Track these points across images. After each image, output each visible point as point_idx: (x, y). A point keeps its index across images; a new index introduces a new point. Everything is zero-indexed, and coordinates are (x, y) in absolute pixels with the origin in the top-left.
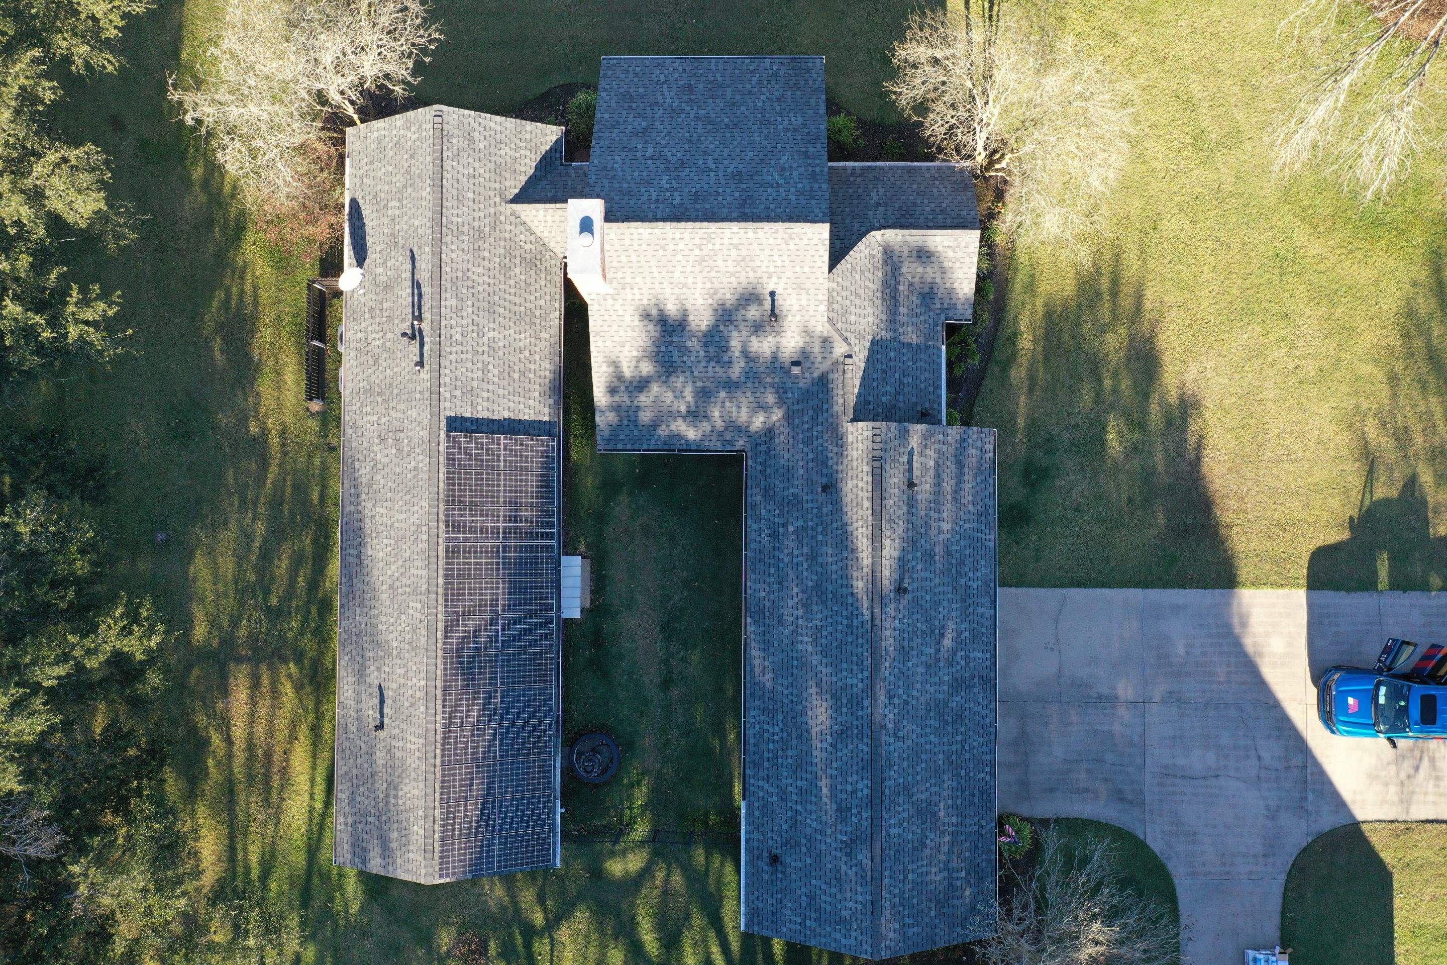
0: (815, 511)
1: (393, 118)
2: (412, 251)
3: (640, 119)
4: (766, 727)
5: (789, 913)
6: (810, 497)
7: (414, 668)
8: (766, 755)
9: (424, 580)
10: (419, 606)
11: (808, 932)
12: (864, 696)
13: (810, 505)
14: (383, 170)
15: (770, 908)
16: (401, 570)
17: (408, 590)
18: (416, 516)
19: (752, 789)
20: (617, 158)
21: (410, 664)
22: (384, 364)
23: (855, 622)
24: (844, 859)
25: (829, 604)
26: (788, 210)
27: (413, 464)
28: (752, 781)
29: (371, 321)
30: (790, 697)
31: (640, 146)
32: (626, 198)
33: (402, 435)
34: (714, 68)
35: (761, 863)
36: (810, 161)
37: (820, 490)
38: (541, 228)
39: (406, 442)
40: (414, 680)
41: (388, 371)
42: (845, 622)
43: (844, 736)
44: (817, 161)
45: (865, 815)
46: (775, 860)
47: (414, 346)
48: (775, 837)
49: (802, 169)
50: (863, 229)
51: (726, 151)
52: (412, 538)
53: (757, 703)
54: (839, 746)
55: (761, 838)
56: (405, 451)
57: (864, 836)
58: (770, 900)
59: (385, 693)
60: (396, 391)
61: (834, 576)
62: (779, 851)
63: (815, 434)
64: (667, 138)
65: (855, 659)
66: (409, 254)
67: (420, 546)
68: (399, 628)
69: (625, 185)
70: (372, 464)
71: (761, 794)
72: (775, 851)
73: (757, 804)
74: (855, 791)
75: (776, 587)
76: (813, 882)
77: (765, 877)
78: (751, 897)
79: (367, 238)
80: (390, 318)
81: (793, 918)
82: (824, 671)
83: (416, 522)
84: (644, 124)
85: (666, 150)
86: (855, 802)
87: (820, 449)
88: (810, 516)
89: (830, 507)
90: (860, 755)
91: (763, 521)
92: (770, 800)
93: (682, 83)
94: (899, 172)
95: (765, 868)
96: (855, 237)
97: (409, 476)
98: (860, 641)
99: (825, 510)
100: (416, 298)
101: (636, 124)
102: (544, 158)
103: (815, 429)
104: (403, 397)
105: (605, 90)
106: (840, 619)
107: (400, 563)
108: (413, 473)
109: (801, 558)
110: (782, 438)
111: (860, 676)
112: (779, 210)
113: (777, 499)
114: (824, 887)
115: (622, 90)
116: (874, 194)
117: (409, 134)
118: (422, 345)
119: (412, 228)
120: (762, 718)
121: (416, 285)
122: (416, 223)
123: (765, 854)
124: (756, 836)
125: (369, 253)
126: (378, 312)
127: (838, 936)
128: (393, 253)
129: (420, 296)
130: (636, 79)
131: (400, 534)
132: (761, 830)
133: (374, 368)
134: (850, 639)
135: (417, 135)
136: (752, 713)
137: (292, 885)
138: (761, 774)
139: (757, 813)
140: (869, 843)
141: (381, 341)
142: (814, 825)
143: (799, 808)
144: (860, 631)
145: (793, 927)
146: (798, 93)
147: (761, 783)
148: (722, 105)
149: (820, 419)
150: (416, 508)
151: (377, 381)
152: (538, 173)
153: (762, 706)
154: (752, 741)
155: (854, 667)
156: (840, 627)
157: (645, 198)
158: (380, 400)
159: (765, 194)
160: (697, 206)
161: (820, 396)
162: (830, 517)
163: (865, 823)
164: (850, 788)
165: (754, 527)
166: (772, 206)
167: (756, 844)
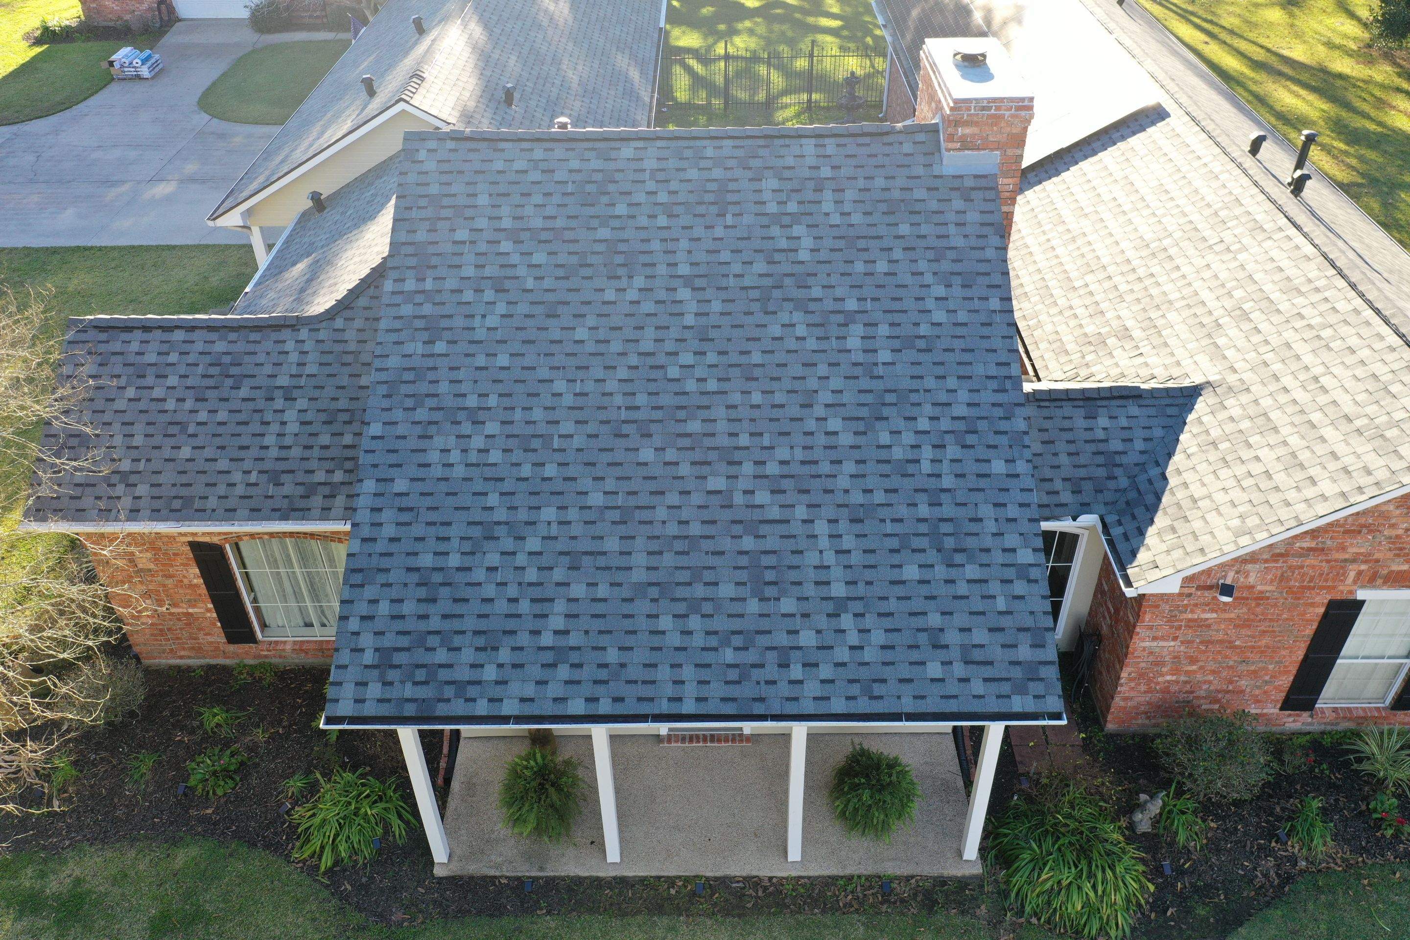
36: (427, 309)
44: (407, 310)
49: (451, 283)
50: (339, 323)
51: (647, 345)
64: (812, 383)
69: (904, 229)
84: (885, 438)
85: (811, 344)
93: (788, 605)
94: (212, 502)
101: (908, 438)
102: (1152, 509)
105: (1023, 571)
115: (972, 571)
152: (1154, 472)
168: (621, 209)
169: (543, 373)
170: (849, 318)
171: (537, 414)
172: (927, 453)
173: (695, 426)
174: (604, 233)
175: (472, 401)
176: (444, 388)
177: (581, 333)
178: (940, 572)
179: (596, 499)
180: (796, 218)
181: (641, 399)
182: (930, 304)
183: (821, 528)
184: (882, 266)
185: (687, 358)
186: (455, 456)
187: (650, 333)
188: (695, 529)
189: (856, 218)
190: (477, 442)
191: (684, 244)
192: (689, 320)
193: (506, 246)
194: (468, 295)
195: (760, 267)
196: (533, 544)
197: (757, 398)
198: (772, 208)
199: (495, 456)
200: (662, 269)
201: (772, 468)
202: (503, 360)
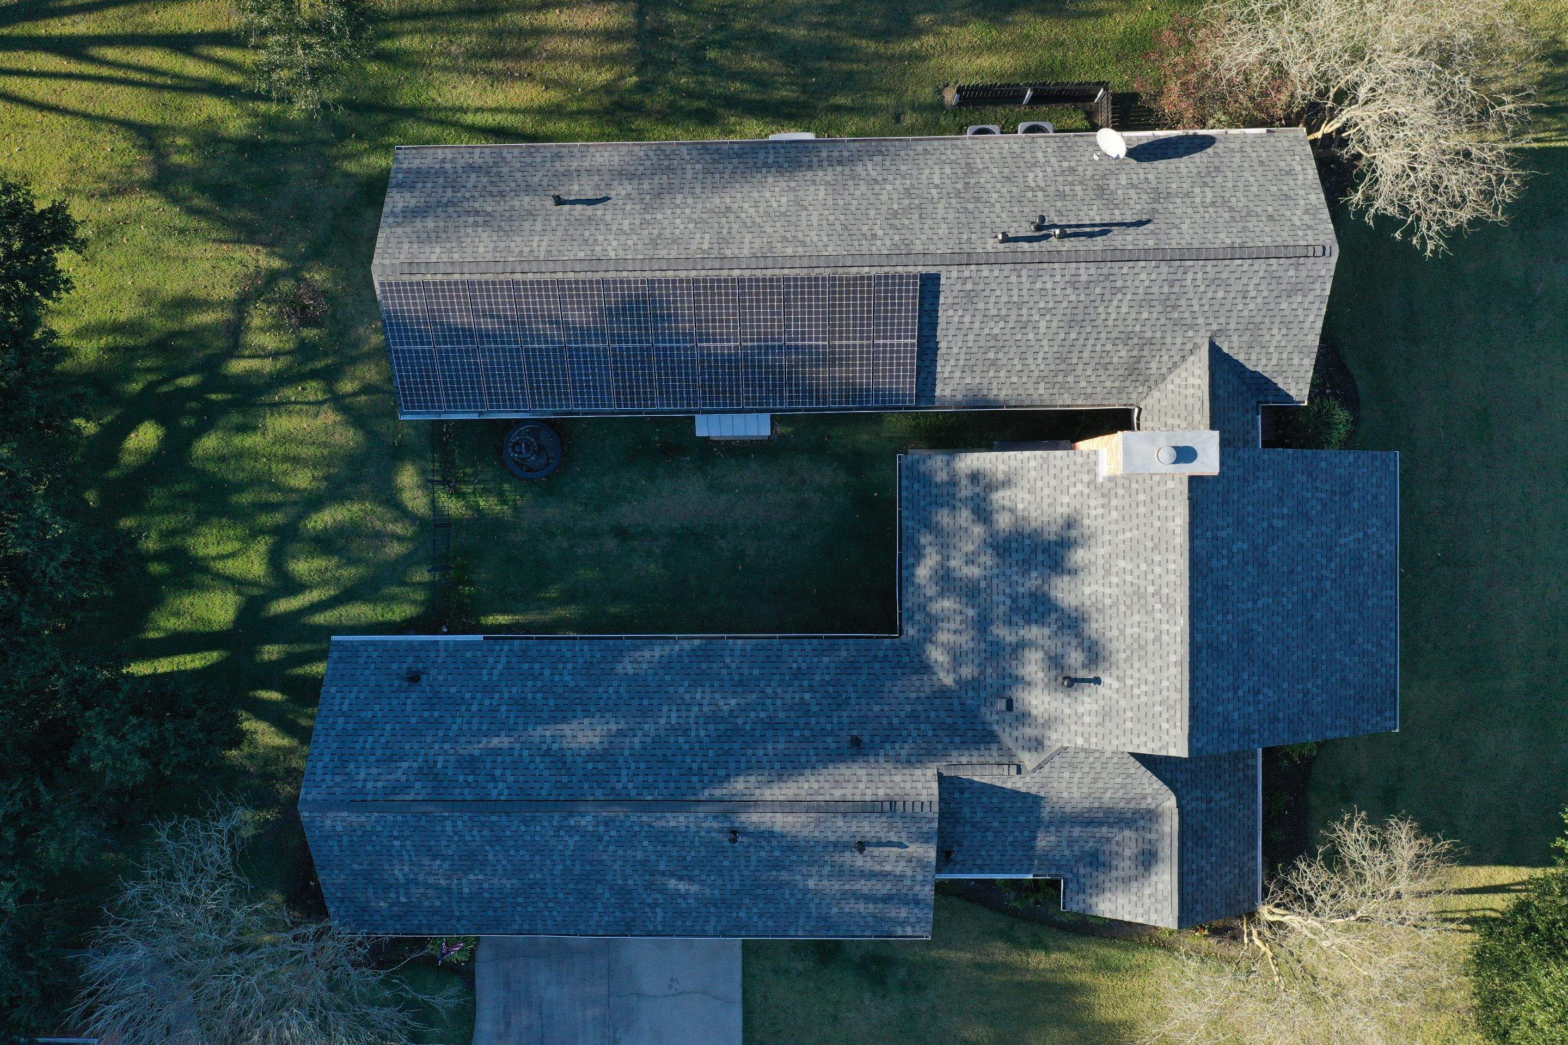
0: (829, 727)
1: (1320, 190)
2: (1149, 221)
3: (1319, 507)
4: (569, 666)
5: (353, 696)
6: (845, 721)
7: (630, 243)
8: (537, 666)
9: (737, 252)
10: (706, 246)
11: (331, 720)
12: (606, 792)
13: (835, 720)
14: (1252, 179)
15: (358, 672)
16: (748, 220)
17: (725, 231)
18: (815, 239)
19: (497, 648)
20: (1270, 484)
21: (635, 237)
22: (1004, 190)
23: (695, 779)
24: (415, 765)
25: (717, 746)
26: (1204, 704)
27: (880, 233)
28: (506, 648)
29: (1058, 170)
30: (605, 696)
31: (1285, 511)
32: (1220, 500)
33: (917, 216)
34: (1384, 594)
35: (410, 659)
36: (1266, 725)
37: (855, 733)
38: (1177, 381)
39: (906, 222)
40: (615, 243)
41: (995, 196)
42: (695, 766)
43: (560, 765)
44: (1266, 735)
45: (466, 791)
46: (414, 678)
47: (1026, 229)
48: (441, 678)
49: (1256, 717)
50: (1179, 785)
51: (1280, 619)
52: (788, 235)
53: (598, 654)
54: (547, 759)
55: (440, 660)
56: (896, 222)
57: (442, 791)
58: (367, 672)
59: (600, 206)
60: (970, 206)
61: (750, 752)
62: (424, 683)
63: (922, 726)
64: (1295, 544)
65: (651, 779)
66: (1144, 218)
67: (779, 245)
68: (678, 221)
69: (1235, 497)
70: (880, 178)
71: (491, 660)
72: (424, 677)
73: (479, 654)
74: (494, 779)
75: (736, 678)
76: (388, 727)
77: (395, 666)
78: (371, 648)
79: (1164, 161)
80: (1062, 196)
81: (347, 701)
82: (636, 740)
83: (808, 239)
84: (1314, 512)
85: (1280, 543)
86: (481, 779)
87: (905, 733)
88: (822, 720)
89: (834, 746)
90: (537, 785)
91: (815, 659)
92: (485, 672)
93: (1365, 556)
94: (1250, 823)
95: (405, 666)
96: (1169, 776)
97: (865, 228)
98: (672, 785)
99: (829, 740)
100: (1088, 230)
101: (1314, 502)
102: (1268, 381)
103: (929, 726)
104: (963, 216)
105: (1356, 460)
106: (698, 759)
107: (758, 220)
108: (869, 233)
109: (771, 708)
110: (918, 684)
111: (630, 785)
112: (1204, 692)
113: (844, 677)
114: (383, 740)
115: (1356, 480)
116: (1222, 794)
117: (1299, 213)
118: (1029, 239)
119: (1177, 222)
120: (581, 660)
121: (1105, 229)
122: (1185, 227)
123: (420, 666)
124: (443, 654)
125: (1145, 164)
126: (1070, 179)
127: (327, 758)
128: (1144, 196)
129: (1091, 235)
130: (1369, 497)
131: (793, 219)
132: (449, 660)
133: (999, 176)
134: (674, 772)
135: (1298, 223)
136: (586, 648)
137: (375, 90)
138: (514, 660)
139: (469, 654)
140: (432, 797)
141: (1033, 185)
142: (455, 727)
143: (475, 708)
144: (684, 785)
145: (337, 702)
146: (1352, 703)
147: (503, 660)
148: (1338, 608)
149: (941, 733)
150: (825, 239)
151: (982, 181)
152: (1247, 374)
153: (594, 661)
154: (553, 648)
155: (641, 778)
156: (688, 759)
157: (1219, 523)
158: (959, 186)
159: (1225, 674)
160: (1209, 590)
161: (970, 733)
162: (821, 746)
163: (457, 791)
164: (498, 772)
165: (809, 648)
166: (1209, 685)
167: (433, 654)
168: (1224, 638)
169: (1290, 666)
170: (1270, 525)
171: (1305, 666)
172: (1319, 495)
173: (1309, 596)
174: (1235, 645)
175: (1300, 696)
176: (1295, 710)
177: (1275, 651)
178: (1356, 493)
179: (1333, 636)
180: (1230, 550)
181: (1299, 620)
182: (1265, 488)
183: (1342, 541)
184: (1250, 509)
185: (1285, 600)
186: (1319, 699)
187: (1275, 619)
188: (1343, 593)
189: (1230, 520)
190: (1315, 690)
191: (1240, 605)
192: (1270, 600)
193: (1240, 693)
194: (1261, 707)
195: (1250, 568)
196: (1347, 660)
197: (1299, 569)
198: (1225, 562)
199: (1319, 682)
200: (1250, 615)
201: (1324, 562)
202: (1285, 685)
